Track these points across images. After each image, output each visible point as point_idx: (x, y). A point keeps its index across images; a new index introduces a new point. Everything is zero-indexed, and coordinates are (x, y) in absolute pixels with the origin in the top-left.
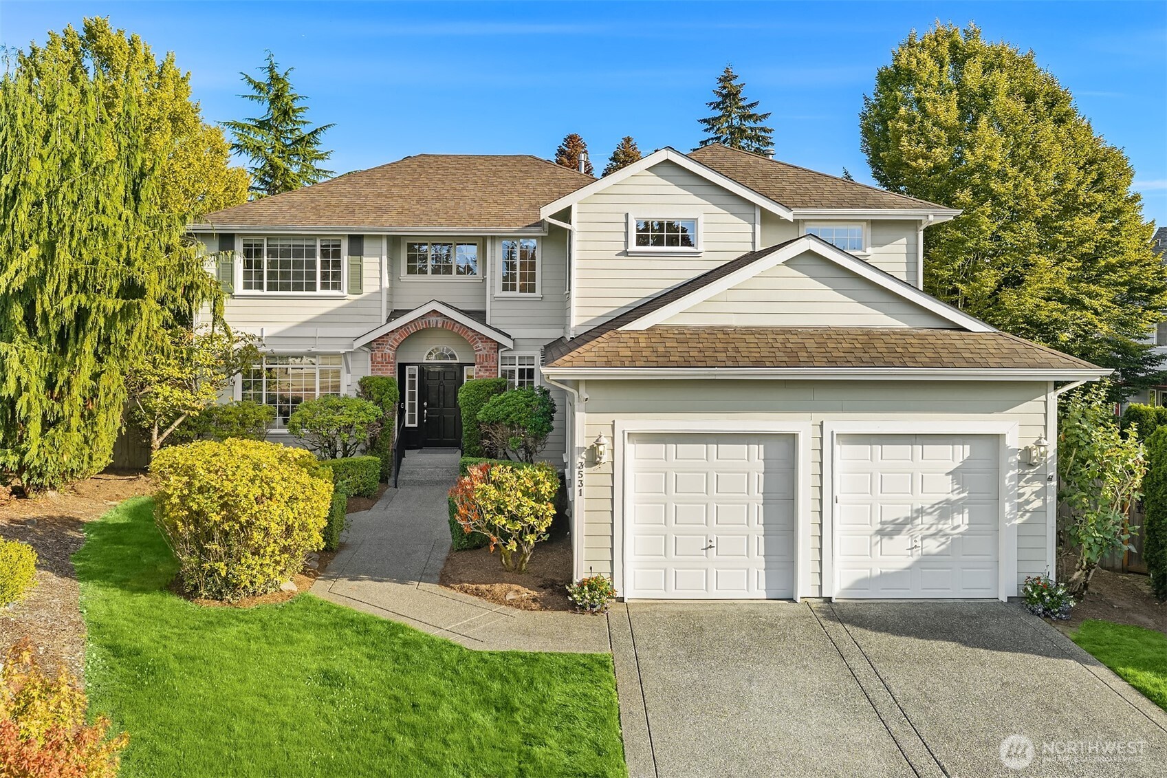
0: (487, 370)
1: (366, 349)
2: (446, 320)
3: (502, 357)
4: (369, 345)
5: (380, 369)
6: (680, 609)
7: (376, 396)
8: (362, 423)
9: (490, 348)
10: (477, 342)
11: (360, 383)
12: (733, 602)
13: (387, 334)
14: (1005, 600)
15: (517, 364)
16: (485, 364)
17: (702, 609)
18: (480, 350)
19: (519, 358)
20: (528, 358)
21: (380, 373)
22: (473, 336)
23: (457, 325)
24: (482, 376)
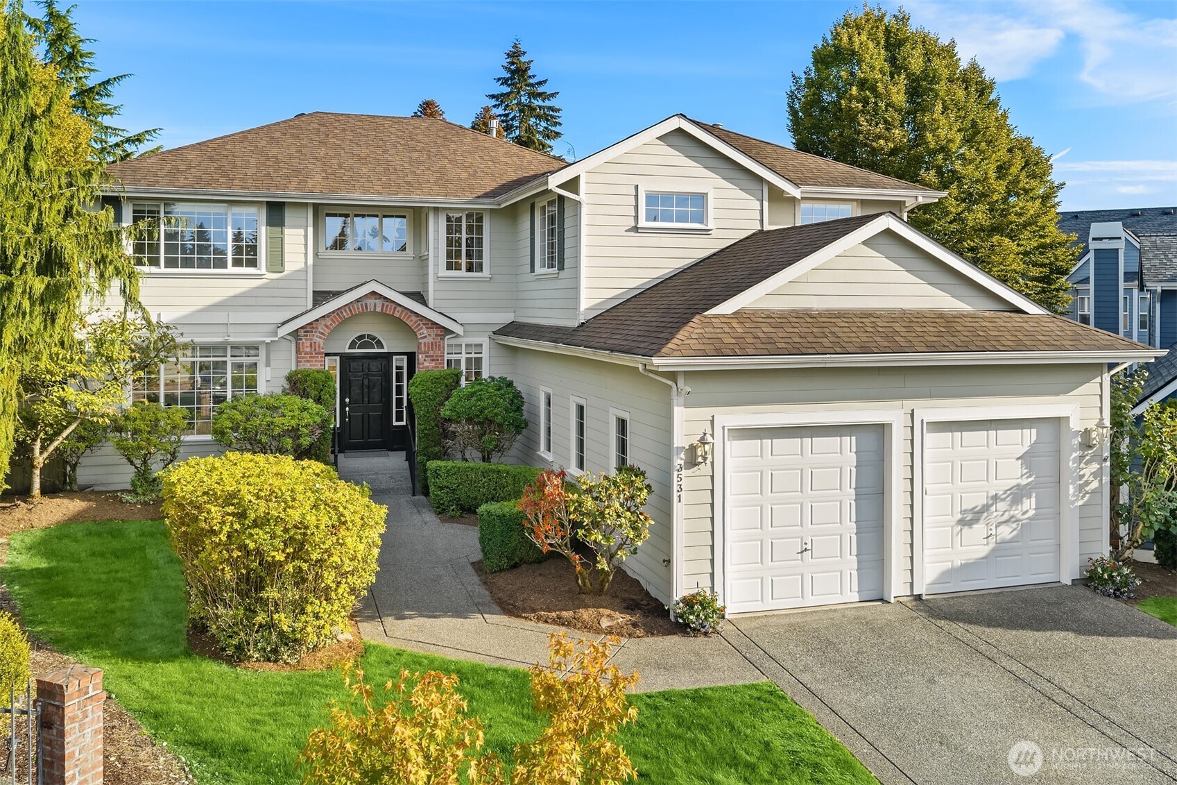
0: (433, 360)
1: (289, 338)
2: (386, 303)
3: (448, 345)
4: (295, 334)
5: (308, 361)
7: (313, 393)
8: (306, 426)
9: (437, 335)
10: (422, 328)
11: (289, 379)
13: (317, 320)
14: (1069, 583)
15: (463, 352)
16: (431, 353)
18: (425, 337)
19: (466, 345)
20: (476, 345)
21: (308, 366)
22: (416, 322)
23: (398, 308)
24: (428, 367)
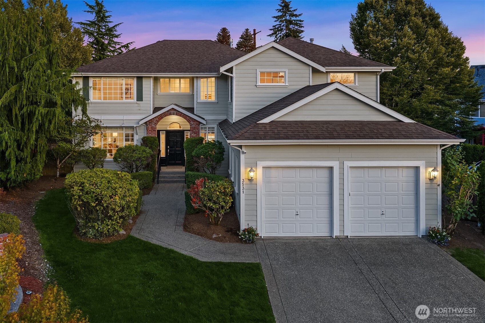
0: (195, 133)
1: (144, 125)
2: (178, 112)
3: (201, 128)
4: (146, 123)
5: (150, 133)
6: (285, 241)
7: (149, 145)
8: (144, 157)
9: (196, 124)
10: (191, 122)
11: (142, 139)
12: (307, 238)
13: (153, 118)
14: (421, 237)
15: (207, 130)
16: (194, 131)
17: (294, 241)
18: (192, 125)
19: (208, 128)
20: (212, 128)
21: (150, 135)
22: (189, 119)
23: (182, 114)
24: (193, 136)
